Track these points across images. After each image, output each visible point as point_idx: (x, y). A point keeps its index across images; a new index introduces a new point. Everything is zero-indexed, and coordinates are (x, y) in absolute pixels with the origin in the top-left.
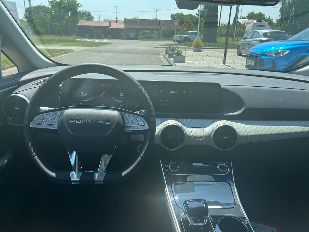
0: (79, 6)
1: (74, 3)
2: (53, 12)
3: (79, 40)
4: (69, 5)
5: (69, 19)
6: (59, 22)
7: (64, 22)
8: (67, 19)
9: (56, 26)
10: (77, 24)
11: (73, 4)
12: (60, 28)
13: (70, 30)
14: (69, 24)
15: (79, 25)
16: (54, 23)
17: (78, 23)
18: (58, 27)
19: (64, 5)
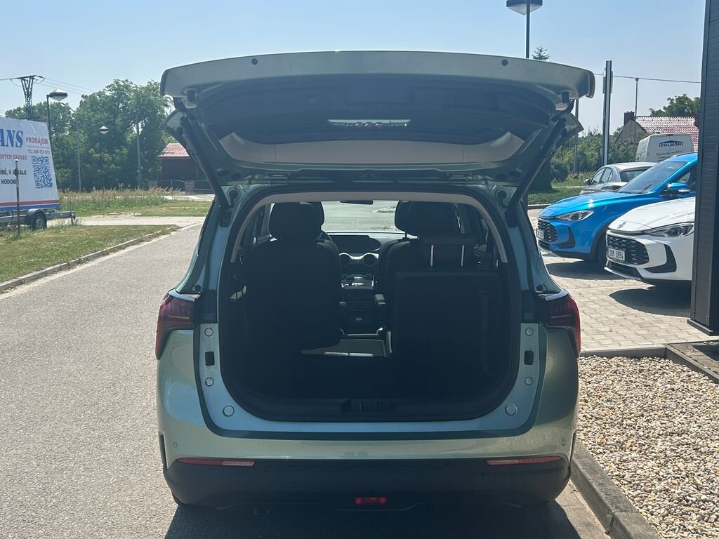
0: (167, 106)
1: (152, 97)
2: (104, 128)
3: (170, 198)
4: (139, 103)
5: (138, 141)
6: (111, 152)
7: (125, 151)
8: (134, 141)
9: (101, 162)
10: (160, 151)
11: (150, 100)
12: (113, 166)
13: (138, 171)
14: (139, 154)
15: (165, 155)
16: (97, 155)
17: (164, 150)
18: (105, 166)
19: (126, 104)
